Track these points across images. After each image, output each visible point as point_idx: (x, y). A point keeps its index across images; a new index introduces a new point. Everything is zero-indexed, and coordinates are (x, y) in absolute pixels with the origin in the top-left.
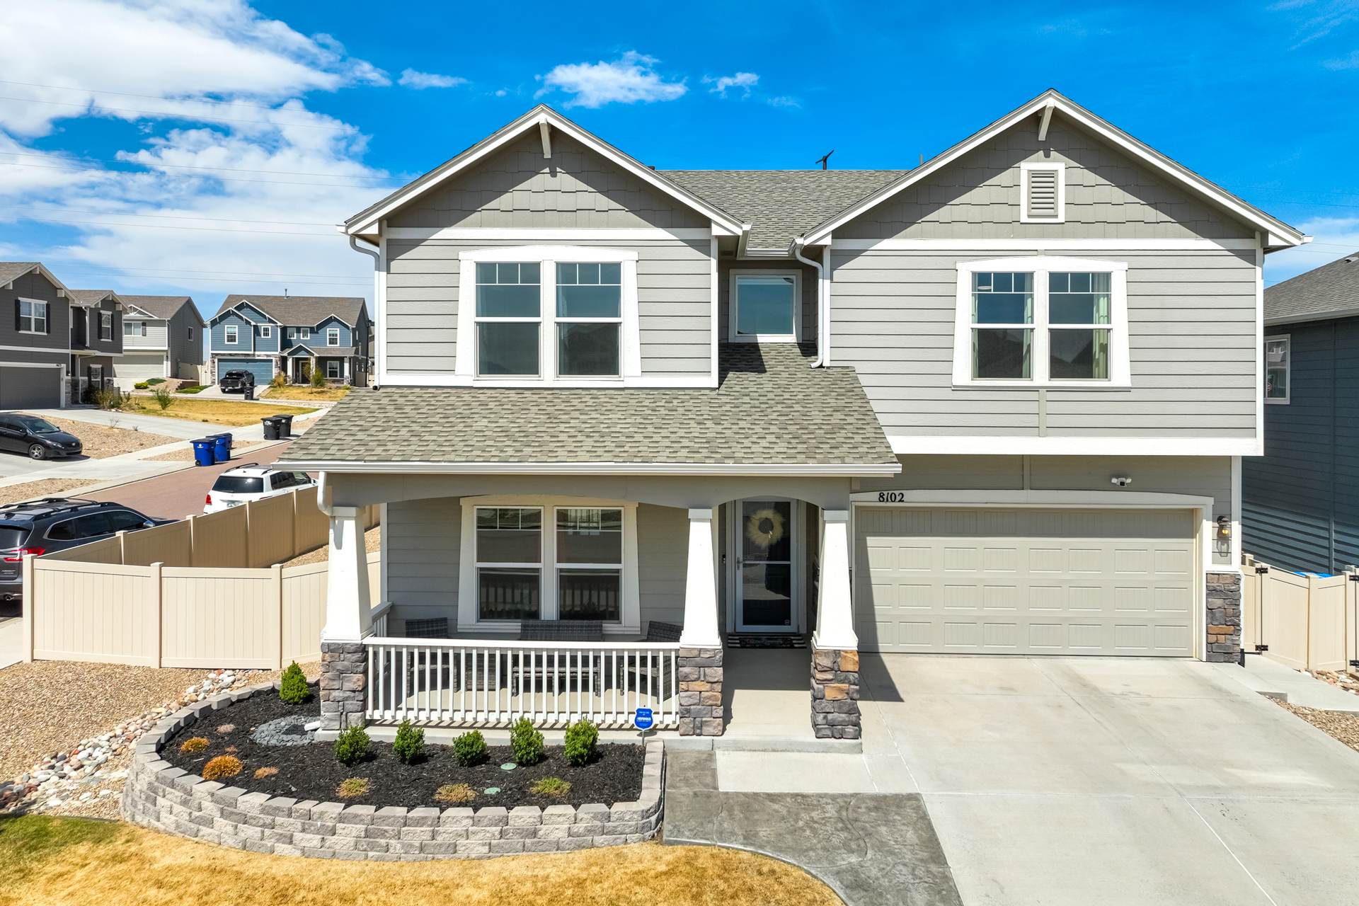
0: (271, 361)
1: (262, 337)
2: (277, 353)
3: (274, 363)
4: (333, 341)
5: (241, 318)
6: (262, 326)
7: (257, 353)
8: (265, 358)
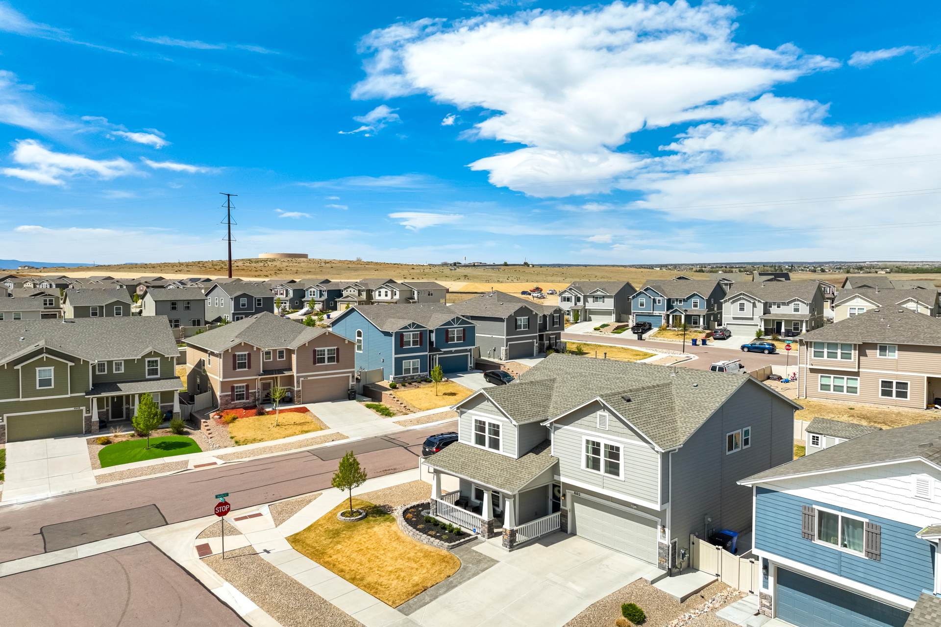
1: (657, 304)
2: (665, 312)
3: (663, 317)
5: (647, 295)
6: (657, 299)
7: (654, 312)
8: (659, 314)
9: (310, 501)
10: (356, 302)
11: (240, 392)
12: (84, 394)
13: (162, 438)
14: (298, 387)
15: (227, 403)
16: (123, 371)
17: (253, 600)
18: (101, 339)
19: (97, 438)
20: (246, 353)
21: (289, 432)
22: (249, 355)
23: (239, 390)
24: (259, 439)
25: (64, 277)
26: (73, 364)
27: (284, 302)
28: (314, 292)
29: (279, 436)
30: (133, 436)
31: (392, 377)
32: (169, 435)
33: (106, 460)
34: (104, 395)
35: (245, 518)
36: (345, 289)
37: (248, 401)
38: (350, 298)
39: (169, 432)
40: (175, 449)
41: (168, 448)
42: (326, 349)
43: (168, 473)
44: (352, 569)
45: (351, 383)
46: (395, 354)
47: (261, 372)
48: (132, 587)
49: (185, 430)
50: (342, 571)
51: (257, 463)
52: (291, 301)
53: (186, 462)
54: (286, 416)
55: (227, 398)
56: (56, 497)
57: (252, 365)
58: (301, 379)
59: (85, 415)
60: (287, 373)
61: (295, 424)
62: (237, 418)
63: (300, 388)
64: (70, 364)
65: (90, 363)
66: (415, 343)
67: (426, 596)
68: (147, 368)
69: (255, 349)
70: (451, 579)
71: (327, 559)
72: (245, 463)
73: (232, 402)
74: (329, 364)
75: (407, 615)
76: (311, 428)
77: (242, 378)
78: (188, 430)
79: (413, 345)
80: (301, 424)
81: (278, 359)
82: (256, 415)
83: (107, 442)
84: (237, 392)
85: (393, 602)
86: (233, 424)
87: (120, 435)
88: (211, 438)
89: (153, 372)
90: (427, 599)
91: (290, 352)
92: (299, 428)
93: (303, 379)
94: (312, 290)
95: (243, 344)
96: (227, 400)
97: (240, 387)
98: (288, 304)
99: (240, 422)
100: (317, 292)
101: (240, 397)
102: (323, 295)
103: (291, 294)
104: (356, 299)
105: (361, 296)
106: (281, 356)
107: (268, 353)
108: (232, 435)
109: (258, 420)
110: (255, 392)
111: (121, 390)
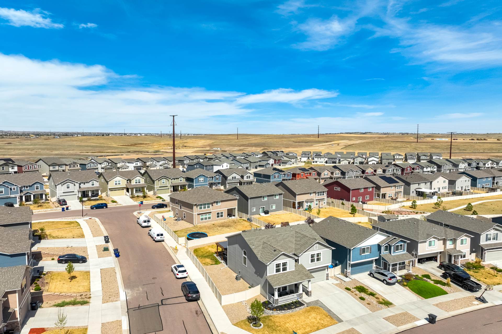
0: (17, 197)
1: (13, 190)
2: (19, 195)
3: (17, 198)
4: (37, 188)
5: (5, 186)
6: (13, 187)
7: (11, 195)
8: (14, 197)
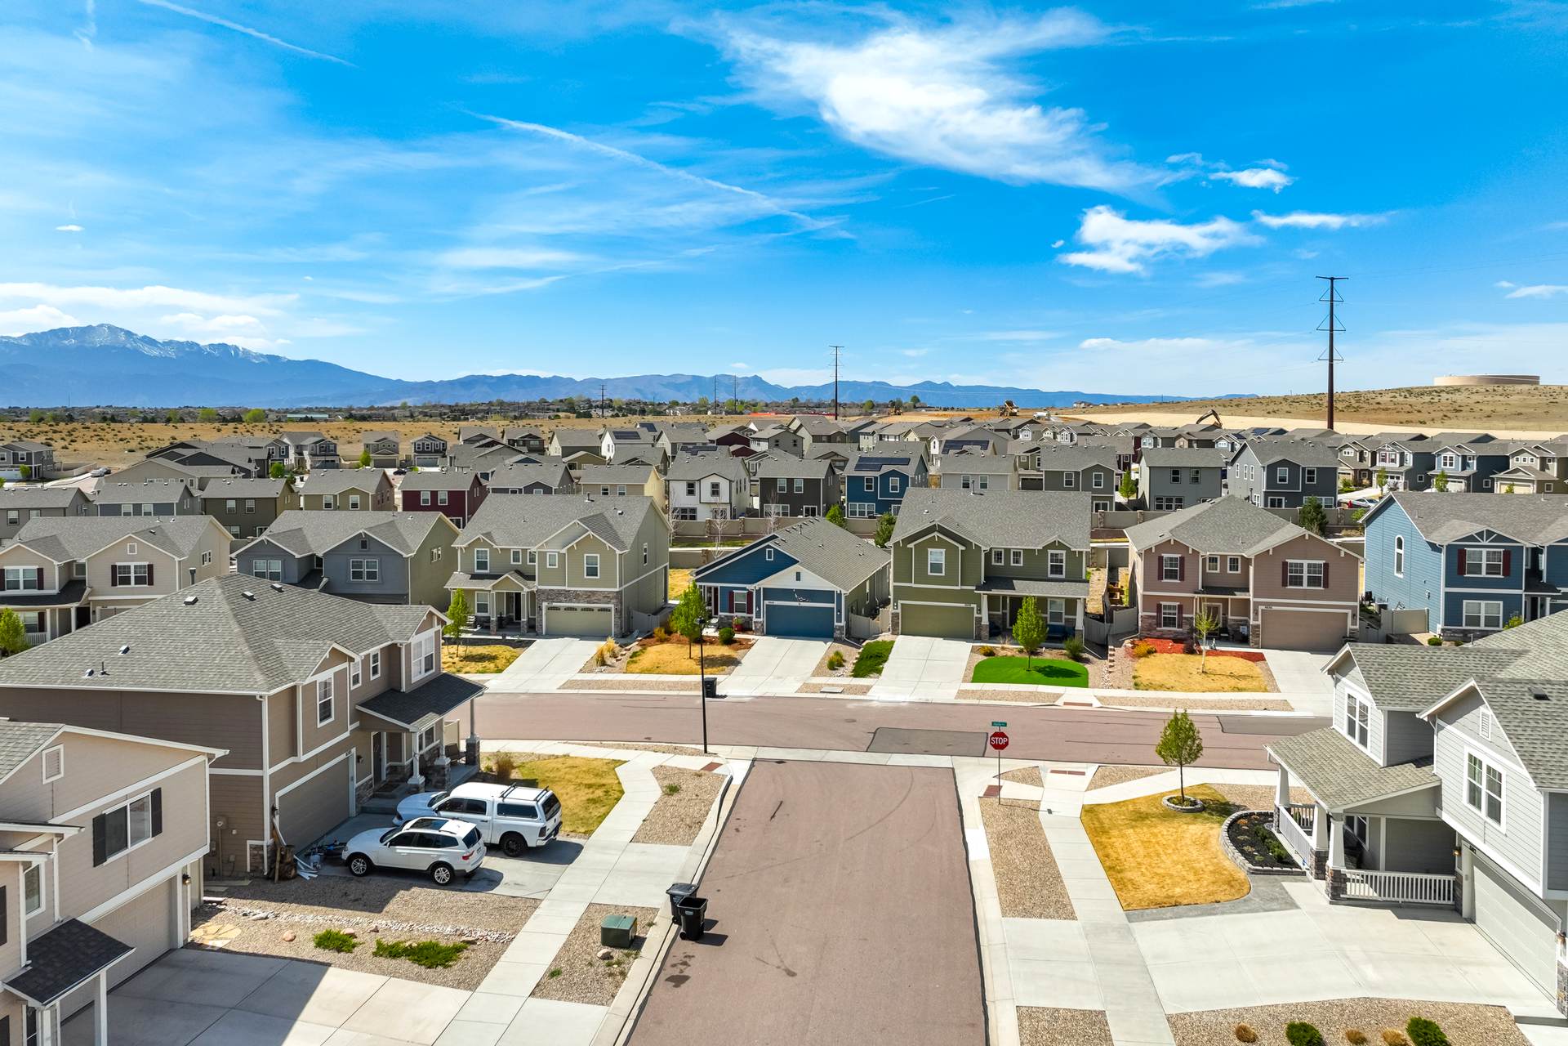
9: (1151, 774)
10: (1532, 481)
11: (1170, 614)
12: (974, 588)
13: (1053, 661)
14: (1256, 619)
15: (1150, 628)
16: (1022, 565)
17: (991, 850)
18: (1005, 520)
19: (983, 646)
20: (1178, 556)
21: (1218, 685)
22: (1182, 559)
23: (1167, 611)
24: (1168, 686)
25: (1090, 423)
26: (964, 548)
27: (1396, 475)
28: (1451, 458)
29: (1199, 688)
30: (1021, 651)
31: (1440, 627)
32: (1063, 658)
33: (980, 674)
34: (994, 592)
35: (1065, 772)
36: (1514, 455)
37: (1181, 630)
38: (1520, 473)
39: (1065, 655)
40: (1057, 677)
41: (1053, 674)
42: (1305, 563)
43: (1031, 704)
44: (1120, 858)
45: (1350, 626)
46: (1446, 586)
47: (1200, 588)
48: (904, 802)
49: (1086, 655)
50: (1107, 856)
51: (1144, 716)
52: (1408, 473)
53: (1058, 696)
54: (1227, 661)
55: (1150, 621)
56: (913, 702)
57: (1186, 575)
58: (1261, 608)
59: (976, 615)
60: (1239, 596)
61: (1232, 675)
62: (1156, 652)
63: (1259, 622)
64: (961, 548)
65: (982, 549)
66: (1491, 569)
67: (1168, 911)
68: (1049, 564)
69: (1190, 552)
70: (1217, 905)
71: (1104, 839)
72: (1125, 712)
73: (1158, 629)
74: (1309, 588)
75: (1130, 922)
76: (1250, 686)
77: (1171, 594)
78: (1091, 657)
79: (1487, 573)
80: (1239, 677)
81: (1229, 572)
82: (1184, 653)
83: (990, 653)
84: (1164, 614)
85: (1129, 905)
86: (1147, 659)
87: (1007, 648)
88: (1110, 672)
89: (1057, 569)
90: (1169, 915)
91: (1247, 562)
92: (1233, 682)
93: (1263, 607)
94: (1449, 454)
95: (1172, 543)
96: (1150, 624)
97: (1170, 607)
98: (1402, 480)
99: (1158, 659)
100: (1457, 461)
101: (1169, 622)
102: (1468, 465)
103: (1410, 461)
104: (1533, 477)
105: (1547, 471)
106: (1234, 567)
107: (1213, 560)
108: (1137, 674)
109: (1183, 660)
110: (1192, 618)
111: (1014, 589)
